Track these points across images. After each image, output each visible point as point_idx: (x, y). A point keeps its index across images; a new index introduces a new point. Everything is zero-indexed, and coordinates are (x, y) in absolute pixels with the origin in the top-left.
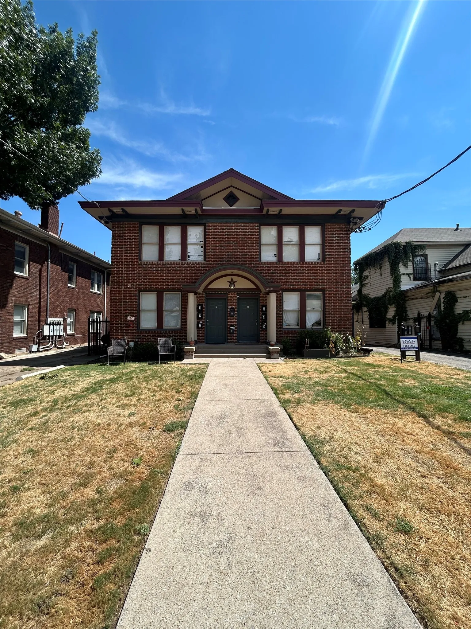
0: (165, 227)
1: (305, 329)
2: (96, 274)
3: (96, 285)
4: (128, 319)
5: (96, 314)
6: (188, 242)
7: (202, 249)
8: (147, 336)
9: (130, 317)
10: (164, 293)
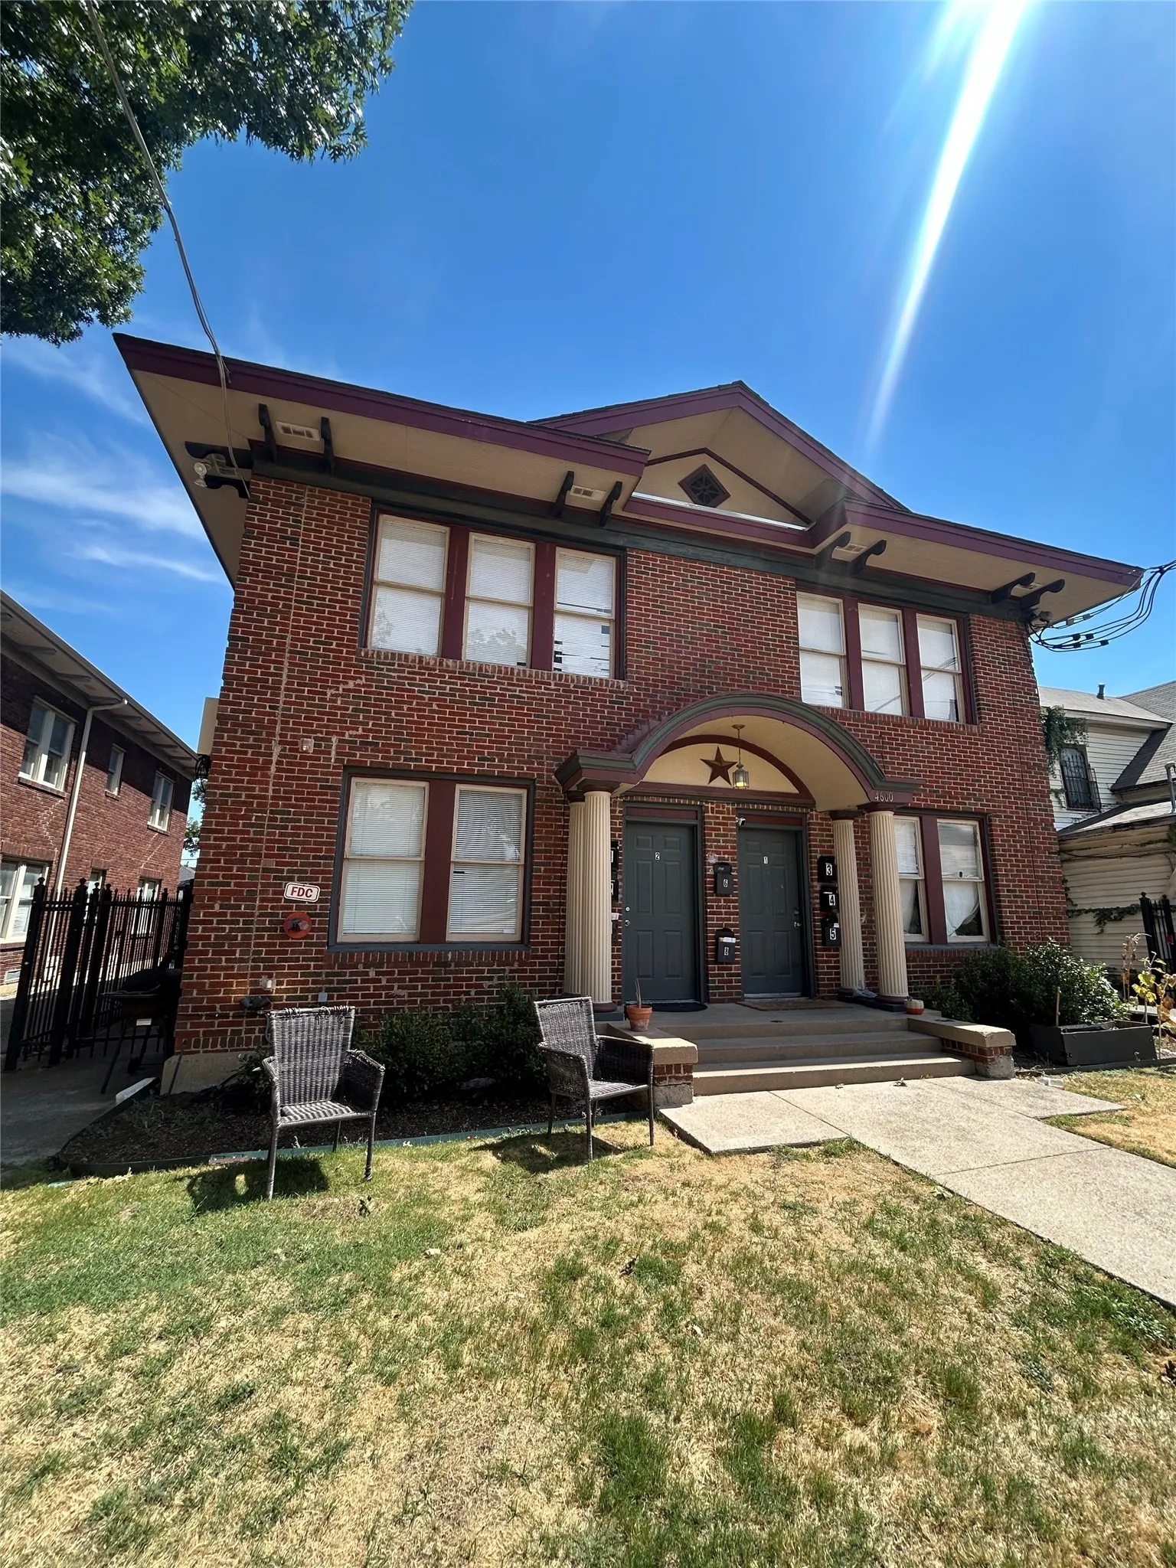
0: (473, 536)
1: (946, 943)
2: (50, 720)
3: (44, 758)
4: (288, 894)
5: (23, 868)
6: (558, 607)
7: (607, 639)
8: (372, 974)
9: (299, 885)
10: (459, 787)
